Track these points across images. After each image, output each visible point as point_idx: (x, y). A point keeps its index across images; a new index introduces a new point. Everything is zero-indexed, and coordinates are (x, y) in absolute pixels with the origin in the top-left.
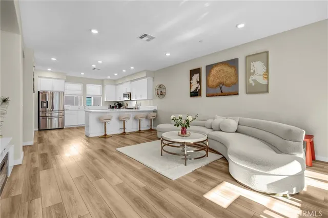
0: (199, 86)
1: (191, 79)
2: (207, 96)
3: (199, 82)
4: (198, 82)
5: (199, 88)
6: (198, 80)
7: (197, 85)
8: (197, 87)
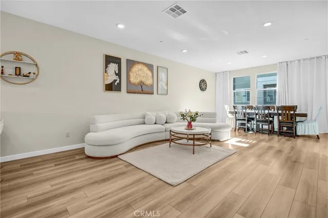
0: (118, 80)
1: (106, 67)
2: (128, 93)
3: (119, 74)
4: (116, 74)
5: (118, 81)
6: (117, 72)
7: (116, 77)
8: (115, 81)
